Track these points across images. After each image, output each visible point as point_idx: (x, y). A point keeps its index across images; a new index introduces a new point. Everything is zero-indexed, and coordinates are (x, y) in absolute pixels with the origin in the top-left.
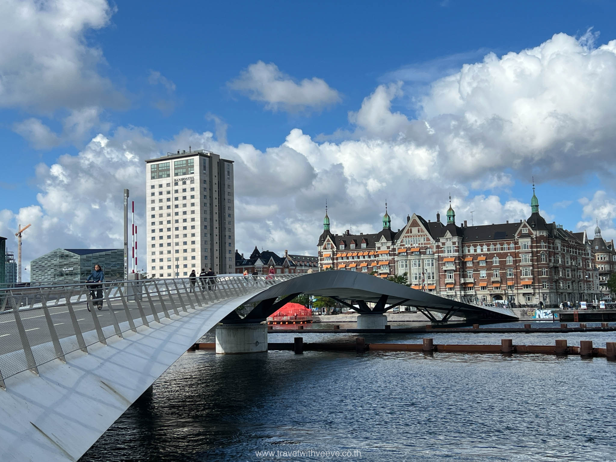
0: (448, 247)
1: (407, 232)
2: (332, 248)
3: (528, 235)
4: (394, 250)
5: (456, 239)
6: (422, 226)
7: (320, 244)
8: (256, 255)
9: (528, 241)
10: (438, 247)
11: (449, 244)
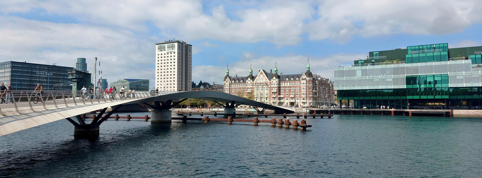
0: (274, 83)
1: (259, 77)
2: (229, 82)
3: (305, 79)
4: (253, 83)
5: (277, 80)
6: (264, 74)
7: (225, 80)
8: (201, 84)
9: (305, 81)
10: (270, 83)
11: (274, 81)
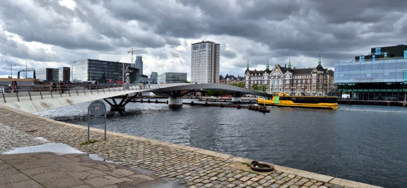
0: (287, 76)
1: (274, 71)
4: (269, 76)
5: (290, 73)
7: (245, 73)
8: (227, 76)
9: (315, 75)
10: (284, 76)
